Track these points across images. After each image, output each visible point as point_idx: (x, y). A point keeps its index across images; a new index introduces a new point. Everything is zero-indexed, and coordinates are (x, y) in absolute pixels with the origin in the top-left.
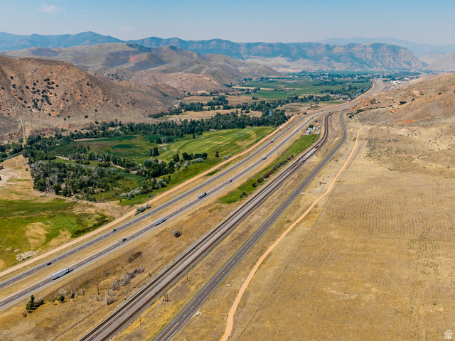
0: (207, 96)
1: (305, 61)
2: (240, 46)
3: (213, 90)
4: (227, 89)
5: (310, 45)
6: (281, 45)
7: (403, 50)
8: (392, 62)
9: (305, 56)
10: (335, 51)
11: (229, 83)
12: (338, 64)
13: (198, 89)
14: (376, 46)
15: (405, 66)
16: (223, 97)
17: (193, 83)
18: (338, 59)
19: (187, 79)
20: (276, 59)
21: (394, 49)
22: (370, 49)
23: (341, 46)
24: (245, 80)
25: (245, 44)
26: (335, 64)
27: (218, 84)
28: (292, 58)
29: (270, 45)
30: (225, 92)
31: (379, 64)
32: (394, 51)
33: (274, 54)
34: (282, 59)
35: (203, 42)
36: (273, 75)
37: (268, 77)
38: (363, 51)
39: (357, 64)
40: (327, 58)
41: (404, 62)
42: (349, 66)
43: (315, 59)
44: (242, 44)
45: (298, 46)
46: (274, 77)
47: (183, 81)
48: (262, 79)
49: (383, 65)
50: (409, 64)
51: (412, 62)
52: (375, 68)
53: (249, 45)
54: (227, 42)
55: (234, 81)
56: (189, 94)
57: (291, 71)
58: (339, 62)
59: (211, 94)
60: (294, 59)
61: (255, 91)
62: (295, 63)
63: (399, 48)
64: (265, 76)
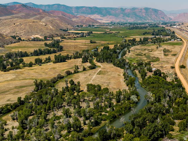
0: (40, 40)
1: (111, 16)
2: (72, 8)
3: (48, 35)
4: (62, 33)
5: (112, 9)
6: (96, 8)
7: (160, 11)
8: (155, 17)
9: (110, 14)
10: (126, 11)
11: (65, 28)
12: (128, 18)
13: (32, 33)
14: (147, 9)
15: (162, 19)
16: (58, 42)
17: (27, 27)
18: (128, 16)
19: (21, 24)
20: (94, 15)
21: (156, 11)
22: (144, 11)
23: (129, 9)
24: (78, 26)
25: (75, 7)
26: (127, 18)
27: (53, 29)
28: (103, 15)
29: (90, 8)
30: (61, 35)
31: (149, 18)
32: (156, 12)
33: (93, 13)
34: (97, 16)
35: (49, 6)
36: (96, 23)
37: (94, 24)
38: (140, 12)
39: (139, 18)
40: (123, 15)
41: (162, 18)
42: (135, 19)
43: (116, 15)
44: (73, 7)
45: (106, 9)
46: (97, 24)
47: (17, 26)
48: (90, 26)
49: (151, 19)
50: (163, 18)
51: (165, 18)
52: (148, 20)
53: (77, 8)
54: (64, 6)
55: (69, 27)
56: (20, 39)
57: (105, 22)
58: (129, 17)
59: (46, 38)
60: (104, 15)
61: (89, 34)
62: (105, 17)
63: (158, 10)
64: (91, 24)
